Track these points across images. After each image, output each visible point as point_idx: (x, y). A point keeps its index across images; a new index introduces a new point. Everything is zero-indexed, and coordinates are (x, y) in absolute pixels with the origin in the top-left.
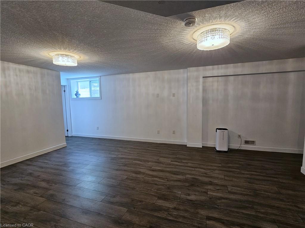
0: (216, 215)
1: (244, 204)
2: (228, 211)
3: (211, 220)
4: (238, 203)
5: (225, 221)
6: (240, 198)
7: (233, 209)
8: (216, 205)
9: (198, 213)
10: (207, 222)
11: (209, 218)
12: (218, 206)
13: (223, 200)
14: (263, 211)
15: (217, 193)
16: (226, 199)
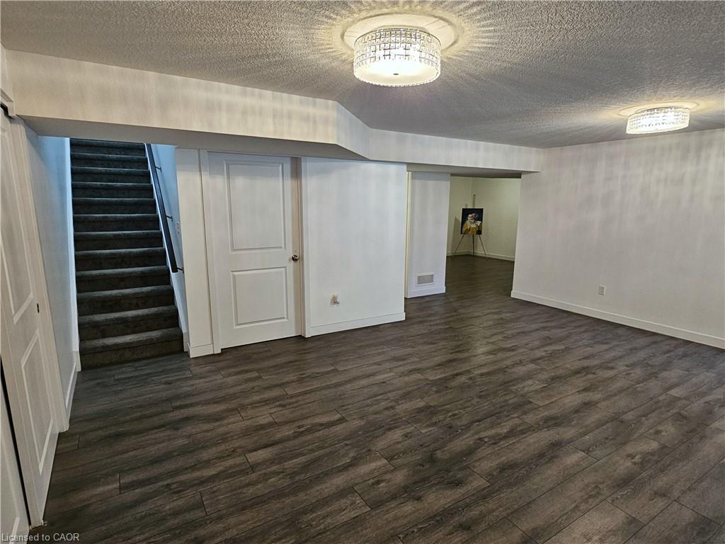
0: (338, 428)
1: (308, 475)
2: (326, 445)
3: (338, 420)
4: (320, 472)
5: (321, 428)
6: (323, 486)
7: (321, 452)
8: (350, 445)
9: (361, 418)
10: (340, 416)
11: (342, 420)
12: (347, 445)
13: (348, 461)
14: (271, 480)
15: (372, 472)
16: (346, 468)
